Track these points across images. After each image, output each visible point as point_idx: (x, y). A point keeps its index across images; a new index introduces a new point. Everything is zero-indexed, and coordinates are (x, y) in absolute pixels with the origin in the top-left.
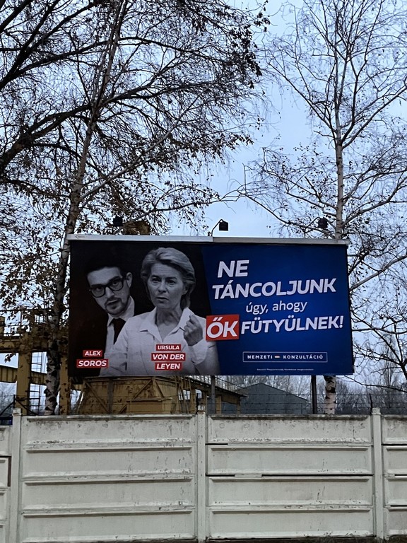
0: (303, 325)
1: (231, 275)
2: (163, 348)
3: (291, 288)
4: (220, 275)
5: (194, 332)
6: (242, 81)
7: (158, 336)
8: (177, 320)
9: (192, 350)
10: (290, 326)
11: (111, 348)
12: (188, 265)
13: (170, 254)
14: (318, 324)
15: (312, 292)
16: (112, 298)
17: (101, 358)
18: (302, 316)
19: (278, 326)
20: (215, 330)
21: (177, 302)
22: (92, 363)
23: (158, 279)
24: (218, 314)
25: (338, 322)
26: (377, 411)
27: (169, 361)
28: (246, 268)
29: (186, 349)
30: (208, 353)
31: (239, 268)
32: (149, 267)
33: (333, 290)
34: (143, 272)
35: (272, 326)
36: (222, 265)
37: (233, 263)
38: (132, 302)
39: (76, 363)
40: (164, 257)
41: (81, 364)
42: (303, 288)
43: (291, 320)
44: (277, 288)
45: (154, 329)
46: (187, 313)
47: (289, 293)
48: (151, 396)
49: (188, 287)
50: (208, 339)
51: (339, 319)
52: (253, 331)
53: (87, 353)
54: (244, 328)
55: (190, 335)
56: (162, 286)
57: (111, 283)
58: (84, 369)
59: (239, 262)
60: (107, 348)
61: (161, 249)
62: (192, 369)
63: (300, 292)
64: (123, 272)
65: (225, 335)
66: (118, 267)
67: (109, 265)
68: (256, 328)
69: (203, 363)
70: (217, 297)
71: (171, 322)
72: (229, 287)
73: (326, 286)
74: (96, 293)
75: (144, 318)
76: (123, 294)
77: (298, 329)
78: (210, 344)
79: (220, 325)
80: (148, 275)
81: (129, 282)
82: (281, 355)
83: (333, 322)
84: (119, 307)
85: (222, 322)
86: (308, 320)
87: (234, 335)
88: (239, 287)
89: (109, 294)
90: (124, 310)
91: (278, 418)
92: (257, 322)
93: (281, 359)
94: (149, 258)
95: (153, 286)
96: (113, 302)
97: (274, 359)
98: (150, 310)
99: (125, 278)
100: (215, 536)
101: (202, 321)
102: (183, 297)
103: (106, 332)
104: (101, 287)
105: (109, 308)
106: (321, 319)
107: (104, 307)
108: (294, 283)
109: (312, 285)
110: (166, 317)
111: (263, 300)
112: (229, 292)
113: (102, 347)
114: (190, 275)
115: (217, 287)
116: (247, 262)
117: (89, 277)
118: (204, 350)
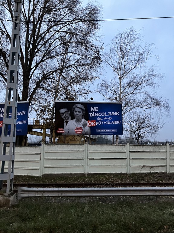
0: (111, 123)
1: (94, 111)
2: (77, 128)
3: (108, 114)
4: (91, 111)
5: (85, 124)
6: (97, 63)
7: (76, 125)
8: (81, 121)
9: (84, 129)
10: (108, 123)
11: (65, 128)
12: (84, 108)
13: (79, 106)
14: (115, 123)
15: (113, 115)
16: (65, 116)
17: (63, 130)
18: (111, 121)
19: (105, 123)
20: (90, 124)
21: (81, 117)
22: (60, 131)
23: (76, 112)
24: (91, 120)
25: (119, 122)
26: (128, 144)
27: (79, 131)
28: (97, 109)
29: (83, 128)
30: (88, 130)
31: (96, 109)
32: (74, 108)
33: (118, 115)
34: (73, 110)
35: (103, 123)
36: (92, 108)
37: (94, 108)
38: (70, 117)
39: (57, 131)
40: (78, 106)
41: (58, 131)
42: (111, 114)
43: (108, 122)
44: (105, 114)
45: (75, 124)
46: (83, 120)
47: (108, 115)
48: (74, 140)
49: (83, 114)
50: (88, 126)
51: (120, 122)
52: (99, 124)
53: (59, 129)
54: (97, 123)
55: (84, 125)
56: (77, 113)
57: (65, 112)
58: (58, 133)
59: (96, 108)
60: (64, 128)
61: (77, 104)
62: (84, 133)
63: (110, 115)
64: (68, 110)
65: (92, 125)
66: (67, 108)
67: (65, 108)
68: (100, 124)
69: (87, 132)
70: (90, 116)
71: (79, 122)
72: (93, 114)
73: (117, 113)
74: (62, 115)
75: (73, 121)
76: (68, 115)
77: (110, 124)
78: (89, 127)
79: (91, 123)
80: (74, 110)
81: (69, 112)
82: (106, 130)
83: (118, 122)
84: (67, 118)
85: (92, 122)
86: (112, 122)
87: (94, 125)
88: (96, 114)
89: (65, 115)
90: (68, 119)
91: (105, 145)
92: (100, 122)
93: (106, 131)
94: (74, 106)
95: (75, 113)
96: (66, 117)
97: (104, 131)
98: (75, 119)
99: (68, 111)
100: (89, 172)
101: (87, 122)
102: (82, 116)
103: (64, 124)
104: (63, 113)
105: (65, 118)
106: (115, 121)
107: (63, 118)
108: (109, 113)
109: (113, 113)
110: (78, 121)
111: (101, 117)
112: (93, 115)
113: (63, 128)
114: (84, 111)
115: (91, 114)
116: (98, 107)
117: (60, 111)
118: (87, 129)
